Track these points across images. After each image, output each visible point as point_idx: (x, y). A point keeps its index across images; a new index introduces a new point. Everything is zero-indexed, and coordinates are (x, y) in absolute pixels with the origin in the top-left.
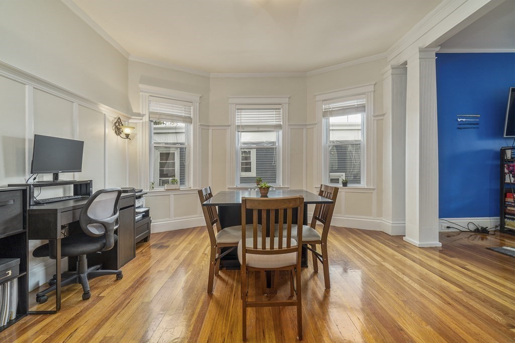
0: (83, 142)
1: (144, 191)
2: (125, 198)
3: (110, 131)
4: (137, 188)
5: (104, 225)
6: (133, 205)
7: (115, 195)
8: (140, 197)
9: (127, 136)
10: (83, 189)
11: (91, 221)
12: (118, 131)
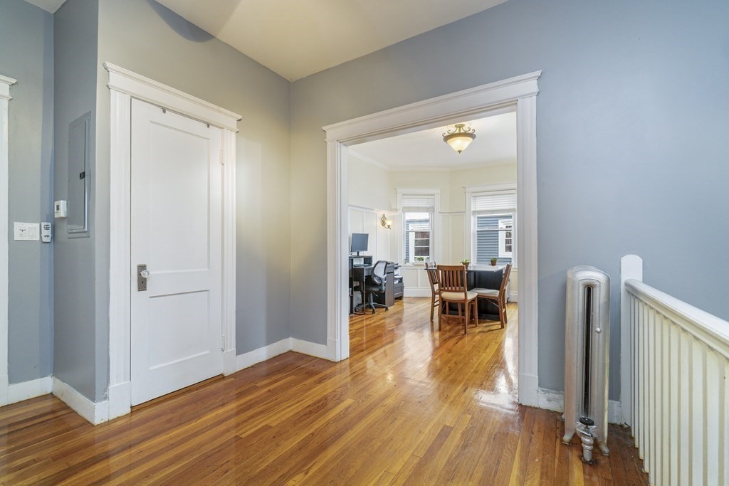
0: (368, 235)
1: (399, 265)
2: (389, 267)
3: (379, 223)
4: (395, 263)
5: (380, 279)
6: (393, 272)
7: (384, 265)
8: (396, 268)
9: (389, 226)
10: (368, 260)
11: (375, 276)
12: (383, 223)
